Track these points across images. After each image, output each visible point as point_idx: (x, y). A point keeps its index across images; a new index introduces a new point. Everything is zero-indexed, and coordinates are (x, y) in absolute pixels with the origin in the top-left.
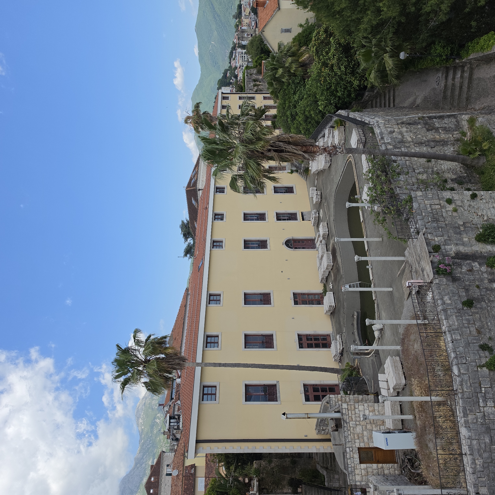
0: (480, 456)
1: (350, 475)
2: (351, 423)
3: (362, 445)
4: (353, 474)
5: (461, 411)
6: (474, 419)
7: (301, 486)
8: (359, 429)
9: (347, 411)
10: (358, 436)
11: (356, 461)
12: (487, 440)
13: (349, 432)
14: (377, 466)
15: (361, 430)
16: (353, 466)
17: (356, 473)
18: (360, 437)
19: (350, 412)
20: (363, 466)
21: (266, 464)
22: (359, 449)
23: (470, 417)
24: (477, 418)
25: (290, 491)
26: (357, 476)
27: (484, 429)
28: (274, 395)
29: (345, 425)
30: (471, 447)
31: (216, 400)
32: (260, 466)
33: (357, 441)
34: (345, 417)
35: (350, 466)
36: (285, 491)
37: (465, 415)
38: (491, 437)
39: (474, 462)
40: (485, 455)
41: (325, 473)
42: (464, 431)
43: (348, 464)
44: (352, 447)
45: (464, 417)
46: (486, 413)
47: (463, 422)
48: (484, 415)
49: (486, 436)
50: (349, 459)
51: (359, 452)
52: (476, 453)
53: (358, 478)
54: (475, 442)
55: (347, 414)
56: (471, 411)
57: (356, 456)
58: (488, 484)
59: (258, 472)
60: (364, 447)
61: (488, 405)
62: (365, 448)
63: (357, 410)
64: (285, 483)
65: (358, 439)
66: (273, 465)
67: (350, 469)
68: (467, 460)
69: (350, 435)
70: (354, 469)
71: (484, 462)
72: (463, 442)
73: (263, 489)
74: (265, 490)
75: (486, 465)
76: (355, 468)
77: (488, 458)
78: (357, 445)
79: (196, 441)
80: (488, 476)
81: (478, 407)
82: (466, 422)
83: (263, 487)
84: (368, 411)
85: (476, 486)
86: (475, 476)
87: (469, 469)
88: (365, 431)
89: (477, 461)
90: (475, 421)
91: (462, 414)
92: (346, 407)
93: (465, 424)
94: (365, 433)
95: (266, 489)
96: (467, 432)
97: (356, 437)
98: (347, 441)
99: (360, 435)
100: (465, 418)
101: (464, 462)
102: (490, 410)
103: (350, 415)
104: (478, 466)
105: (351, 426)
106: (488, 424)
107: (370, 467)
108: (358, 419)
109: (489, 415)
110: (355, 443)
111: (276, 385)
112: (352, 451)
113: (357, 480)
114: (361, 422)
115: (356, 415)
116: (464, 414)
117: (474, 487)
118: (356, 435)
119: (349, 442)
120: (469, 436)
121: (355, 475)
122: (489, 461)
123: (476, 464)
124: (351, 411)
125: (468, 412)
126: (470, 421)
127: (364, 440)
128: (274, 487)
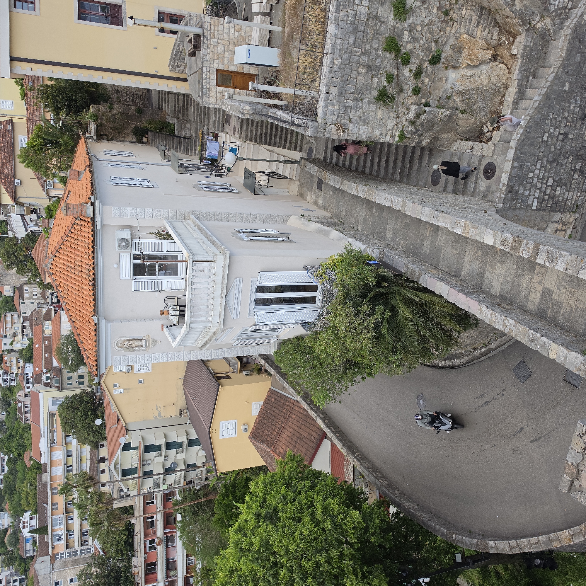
0: (340, 56)
1: (204, 97)
2: (212, 40)
3: (221, 67)
4: (208, 96)
5: (335, 5)
6: (345, 16)
7: (147, 136)
8: (220, 49)
9: (209, 25)
10: (218, 56)
11: (212, 83)
12: (351, 41)
13: (209, 50)
14: (234, 91)
15: (223, 49)
16: (208, 87)
17: (211, 95)
18: (221, 57)
19: (212, 27)
20: (219, 89)
21: (106, 109)
22: (217, 70)
23: (342, 13)
24: (347, 16)
25: (134, 140)
26: (211, 98)
27: (351, 29)
28: (118, 18)
29: (205, 41)
30: (334, 45)
31: (35, 11)
32: (99, 111)
33: (216, 61)
34: (206, 32)
35: (205, 87)
36: (128, 140)
37: (338, 11)
38: (356, 39)
39: (332, 62)
40: (345, 56)
41: (175, 121)
42: (331, 29)
43: (203, 85)
44: (209, 67)
45: (336, 12)
46: (358, 13)
47: (333, 17)
48: (356, 14)
49: (351, 37)
50: (205, 79)
51: (216, 74)
52: (337, 53)
53: (212, 100)
54: (339, 41)
55: (209, 29)
56: (344, 7)
57: (213, 77)
58: (339, 85)
59: (95, 117)
60: (223, 69)
61: (363, 4)
62: (224, 71)
63: (221, 26)
64: (129, 131)
65: (218, 59)
66: (114, 111)
67: (204, 90)
68: (326, 60)
69: (210, 53)
70: (209, 91)
71: (342, 64)
72: (328, 41)
73: (102, 135)
74: (104, 137)
75: (343, 66)
76: (211, 89)
77: (347, 59)
78: (216, 66)
79: (10, 57)
80: (342, 77)
81: (352, 3)
82: (337, 18)
83: (102, 133)
84: (233, 29)
85: (328, 85)
86: (330, 76)
87: (326, 69)
88: (227, 51)
89: (335, 61)
90: (345, 19)
91: (335, 9)
92: (209, 21)
93: (335, 21)
94: (226, 54)
95: (106, 135)
96: (334, 28)
97: (216, 57)
98: (205, 59)
99: (221, 56)
100: (337, 14)
101: (324, 62)
102: (363, 10)
103: (212, 31)
104: (335, 66)
105: (212, 43)
106: (356, 25)
107: (227, 91)
108: (221, 37)
109: (360, 14)
110: (214, 63)
111: (121, 6)
112: (209, 71)
113: (210, 102)
114: (223, 41)
115: (220, 32)
116: (337, 9)
117: (327, 86)
118: (215, 55)
119: (207, 61)
120: (336, 35)
121: (209, 97)
122: (348, 62)
123: (334, 64)
124: (214, 26)
125: (341, 7)
126: (340, 18)
127: (223, 62)
128: (116, 135)
